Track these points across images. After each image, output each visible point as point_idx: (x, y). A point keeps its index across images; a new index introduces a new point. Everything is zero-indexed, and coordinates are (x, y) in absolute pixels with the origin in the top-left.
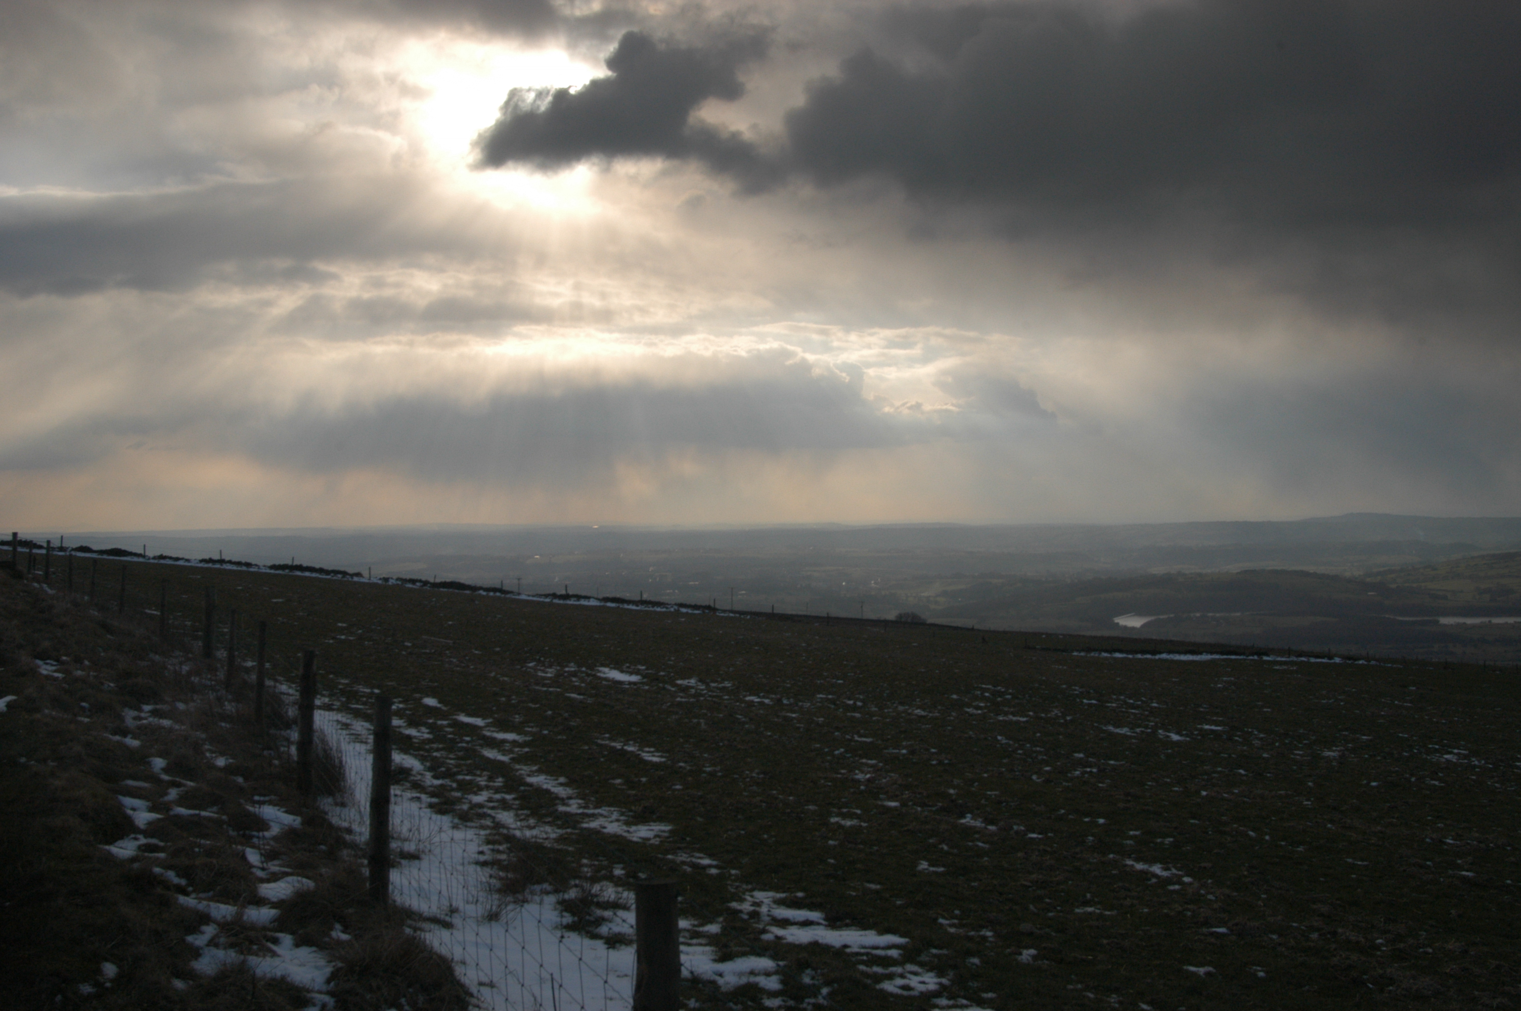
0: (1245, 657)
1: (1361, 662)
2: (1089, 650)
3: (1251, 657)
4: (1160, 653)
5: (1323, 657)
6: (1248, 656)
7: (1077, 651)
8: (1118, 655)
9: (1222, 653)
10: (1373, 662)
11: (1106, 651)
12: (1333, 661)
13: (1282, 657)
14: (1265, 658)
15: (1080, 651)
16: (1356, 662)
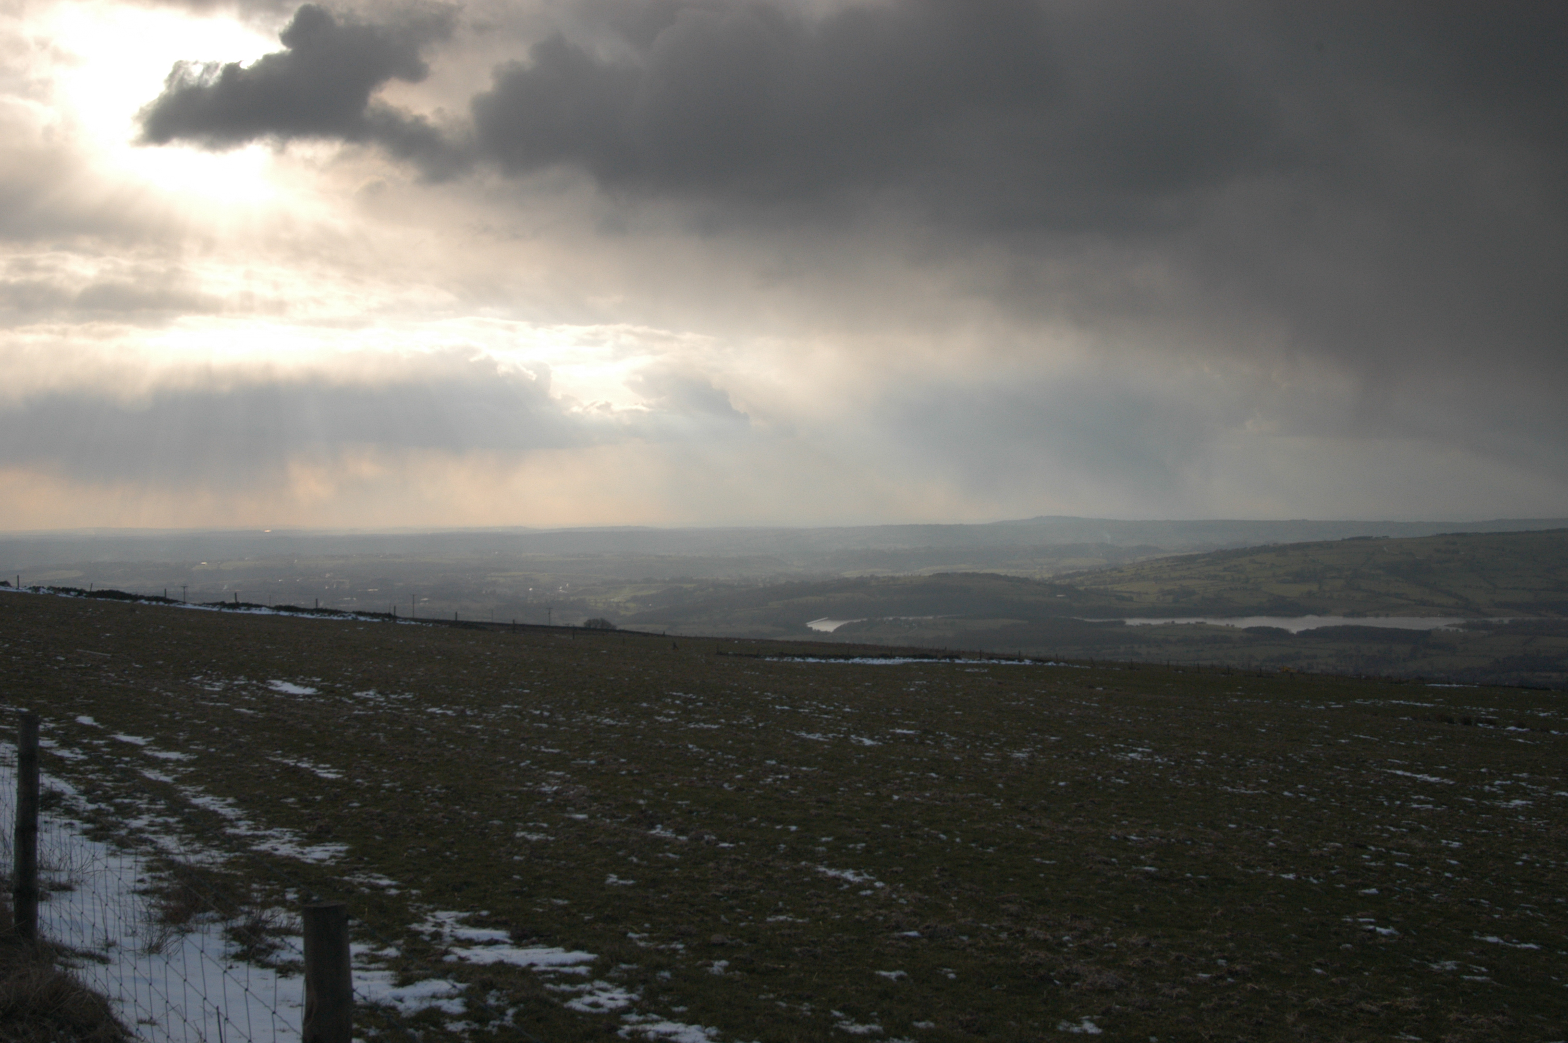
0: (937, 661)
1: (1050, 664)
2: (782, 655)
3: (943, 661)
4: (853, 657)
5: (1013, 660)
6: (939, 659)
7: (770, 656)
8: (811, 660)
9: (914, 657)
10: (1062, 664)
11: (799, 656)
12: (1023, 663)
13: (974, 660)
14: (957, 661)
15: (772, 656)
16: (1046, 664)
